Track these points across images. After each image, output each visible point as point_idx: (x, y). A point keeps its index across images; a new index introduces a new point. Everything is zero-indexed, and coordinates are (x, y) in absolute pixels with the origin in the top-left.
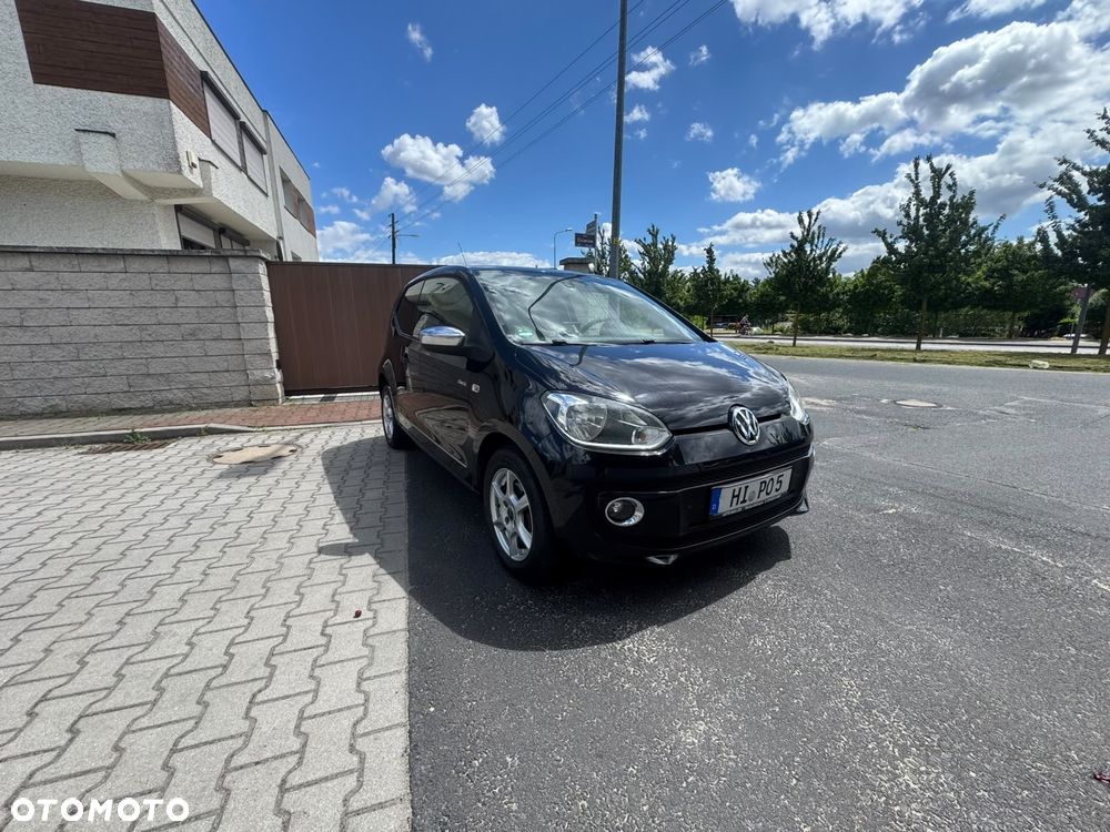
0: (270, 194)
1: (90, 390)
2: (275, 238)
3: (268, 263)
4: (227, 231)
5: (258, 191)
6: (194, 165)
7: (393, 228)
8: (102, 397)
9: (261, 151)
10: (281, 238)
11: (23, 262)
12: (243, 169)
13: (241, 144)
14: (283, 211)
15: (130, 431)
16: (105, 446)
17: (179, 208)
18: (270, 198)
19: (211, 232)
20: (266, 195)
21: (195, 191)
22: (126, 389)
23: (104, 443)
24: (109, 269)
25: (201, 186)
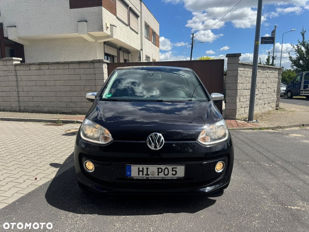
0: (139, 32)
1: (58, 106)
2: (140, 50)
3: (108, 64)
4: (122, 49)
5: (133, 32)
6: (108, 28)
7: (193, 40)
8: (60, 108)
9: (137, 16)
10: (142, 50)
11: (47, 67)
12: (128, 25)
13: (129, 16)
14: (144, 38)
15: (58, 120)
16: (51, 123)
17: (105, 43)
18: (139, 35)
19: (116, 50)
20: (137, 33)
21: (108, 37)
22: (66, 106)
23: (52, 122)
24: (65, 68)
25: (110, 34)
